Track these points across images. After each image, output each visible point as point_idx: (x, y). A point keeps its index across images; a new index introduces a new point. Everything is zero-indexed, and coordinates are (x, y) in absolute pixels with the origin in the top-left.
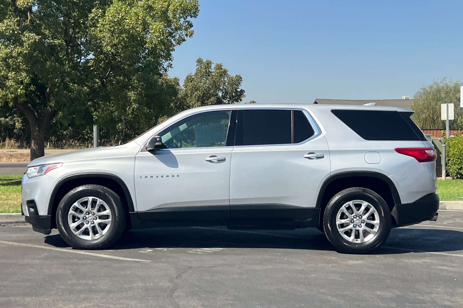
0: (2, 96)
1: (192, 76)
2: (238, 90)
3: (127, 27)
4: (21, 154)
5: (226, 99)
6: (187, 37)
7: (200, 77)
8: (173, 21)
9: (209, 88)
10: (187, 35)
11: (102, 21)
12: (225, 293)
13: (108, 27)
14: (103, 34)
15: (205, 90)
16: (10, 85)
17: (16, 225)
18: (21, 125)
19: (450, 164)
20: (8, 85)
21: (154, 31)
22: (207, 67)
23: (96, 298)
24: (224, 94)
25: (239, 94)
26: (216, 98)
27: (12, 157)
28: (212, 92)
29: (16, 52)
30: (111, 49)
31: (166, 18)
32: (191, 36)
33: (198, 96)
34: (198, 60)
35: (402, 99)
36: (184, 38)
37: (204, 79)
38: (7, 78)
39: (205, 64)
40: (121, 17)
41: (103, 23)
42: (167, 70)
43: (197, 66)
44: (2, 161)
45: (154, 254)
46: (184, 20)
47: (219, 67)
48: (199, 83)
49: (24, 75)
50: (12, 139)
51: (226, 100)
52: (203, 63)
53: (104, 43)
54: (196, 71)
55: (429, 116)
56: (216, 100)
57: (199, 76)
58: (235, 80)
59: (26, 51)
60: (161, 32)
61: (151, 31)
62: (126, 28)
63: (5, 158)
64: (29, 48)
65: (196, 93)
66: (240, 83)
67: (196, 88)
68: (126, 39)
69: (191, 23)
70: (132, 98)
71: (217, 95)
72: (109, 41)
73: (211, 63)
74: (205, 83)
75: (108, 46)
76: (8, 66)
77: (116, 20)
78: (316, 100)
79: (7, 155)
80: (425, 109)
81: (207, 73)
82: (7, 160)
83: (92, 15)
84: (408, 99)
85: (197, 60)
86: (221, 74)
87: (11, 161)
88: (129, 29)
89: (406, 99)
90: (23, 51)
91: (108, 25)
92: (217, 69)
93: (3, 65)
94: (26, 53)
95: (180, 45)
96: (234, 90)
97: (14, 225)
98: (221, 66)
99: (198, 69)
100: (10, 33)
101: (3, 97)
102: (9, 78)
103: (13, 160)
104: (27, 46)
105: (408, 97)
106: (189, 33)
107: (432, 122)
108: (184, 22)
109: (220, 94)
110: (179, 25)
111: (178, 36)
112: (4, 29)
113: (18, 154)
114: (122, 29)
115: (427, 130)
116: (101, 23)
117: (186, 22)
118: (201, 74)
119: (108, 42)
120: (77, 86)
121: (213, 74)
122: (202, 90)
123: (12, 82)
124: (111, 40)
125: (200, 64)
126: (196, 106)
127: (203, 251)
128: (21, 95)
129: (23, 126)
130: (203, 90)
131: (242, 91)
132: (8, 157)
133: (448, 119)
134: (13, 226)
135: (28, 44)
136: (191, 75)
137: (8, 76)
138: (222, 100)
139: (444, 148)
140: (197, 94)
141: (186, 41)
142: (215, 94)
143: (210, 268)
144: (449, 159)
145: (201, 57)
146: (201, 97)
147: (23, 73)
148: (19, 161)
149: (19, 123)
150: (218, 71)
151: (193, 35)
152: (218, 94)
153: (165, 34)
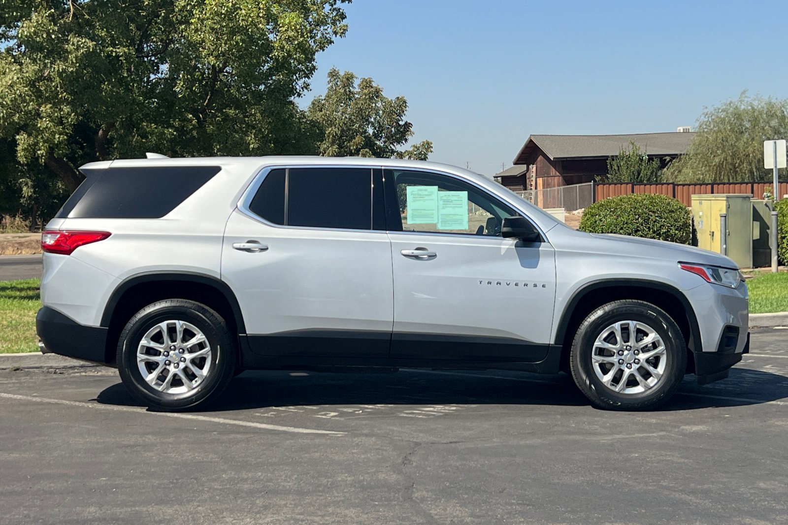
0: (27, 146)
1: (321, 101)
2: (401, 123)
3: (242, 23)
4: (37, 241)
5: (379, 138)
6: (336, 36)
7: (335, 103)
8: (312, 9)
9: (352, 121)
10: (336, 33)
11: (199, 13)
12: (502, 492)
13: (209, 23)
14: (200, 35)
15: (345, 124)
16: (45, 127)
17: (82, 372)
18: (32, 191)
19: (785, 245)
20: (41, 127)
21: (286, 28)
22: (346, 85)
23: (285, 505)
24: (377, 131)
25: (402, 130)
26: (365, 137)
27: (22, 247)
28: (356, 127)
29: (56, 71)
30: (215, 61)
31: (303, 4)
32: (344, 35)
33: (333, 136)
34: (331, 73)
35: (678, 131)
36: (330, 38)
37: (342, 104)
38: (38, 115)
39: (344, 80)
40: (232, 6)
41: (201, 16)
42: (301, 94)
43: (329, 84)
44: (6, 253)
45: (342, 419)
46: (330, 7)
47: (367, 83)
48: (334, 113)
49: (66, 110)
50: (17, 216)
51: (379, 140)
52: (339, 78)
53: (203, 51)
54: (329, 92)
55: (726, 160)
56: (364, 141)
57: (334, 100)
58: (396, 105)
59: (72, 69)
60: (299, 29)
61: (282, 28)
62: (241, 25)
63: (10, 248)
64: (76, 63)
65: (330, 129)
66: (403, 111)
67: (329, 122)
68: (241, 44)
69: (342, 12)
70: (252, 146)
71: (365, 132)
72: (212, 48)
73: (352, 77)
74: (343, 112)
75: (211, 57)
76: (38, 94)
77: (223, 12)
78: (530, 137)
79: (13, 244)
80: (718, 149)
81: (347, 94)
82: (14, 253)
83: (180, 3)
84: (687, 131)
85: (329, 74)
86: (371, 95)
87: (21, 253)
88: (246, 27)
89: (684, 132)
90: (67, 68)
91: (210, 20)
92: (363, 88)
93: (31, 93)
94: (72, 72)
95: (323, 50)
96: (393, 123)
97: (78, 371)
98: (370, 82)
99: (331, 89)
100: (43, 37)
101: (29, 148)
102: (42, 115)
103: (24, 252)
104: (74, 59)
105: (688, 127)
106: (340, 29)
107: (732, 171)
108: (330, 10)
109: (370, 131)
110: (323, 15)
111: (319, 35)
112: (32, 31)
113: (33, 241)
114: (234, 27)
115: (724, 184)
116: (198, 16)
117: (335, 9)
118: (337, 97)
119: (210, 49)
120: (155, 126)
121: (357, 96)
122: (339, 125)
123: (48, 122)
124: (215, 46)
125: (335, 79)
126: (331, 152)
127: (424, 412)
128: (60, 143)
129: (35, 192)
130: (341, 125)
131: (408, 125)
132: (15, 247)
133: (776, 167)
134: (78, 373)
135: (76, 57)
136: (320, 99)
137: (40, 112)
138: (373, 141)
139: (774, 218)
140: (332, 132)
141: (333, 43)
142: (361, 131)
143: (453, 445)
144: (783, 235)
145: (336, 68)
146: (338, 136)
147: (65, 107)
148: (35, 253)
149: (28, 187)
150: (366, 91)
151: (347, 32)
152: (366, 130)
153: (305, 34)
